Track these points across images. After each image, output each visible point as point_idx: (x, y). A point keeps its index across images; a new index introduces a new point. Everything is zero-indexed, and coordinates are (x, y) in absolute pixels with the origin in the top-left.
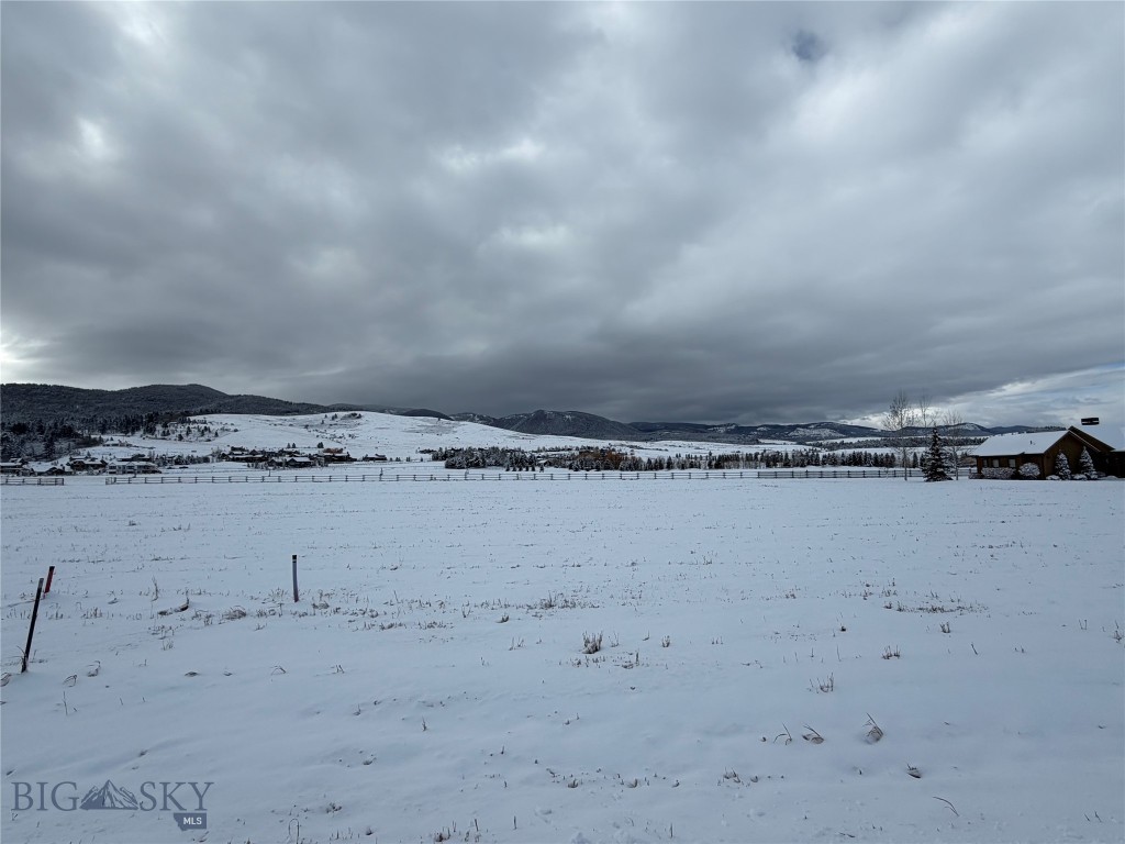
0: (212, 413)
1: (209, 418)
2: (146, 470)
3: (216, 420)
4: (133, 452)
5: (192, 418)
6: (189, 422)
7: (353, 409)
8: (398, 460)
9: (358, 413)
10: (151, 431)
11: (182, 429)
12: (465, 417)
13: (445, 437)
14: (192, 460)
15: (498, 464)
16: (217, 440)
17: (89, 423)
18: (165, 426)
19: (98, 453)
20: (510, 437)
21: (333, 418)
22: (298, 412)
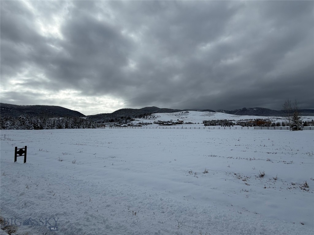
0: (156, 113)
1: (155, 114)
2: (139, 126)
3: (156, 115)
4: (140, 122)
5: (152, 114)
6: (151, 115)
7: (187, 111)
8: (196, 123)
9: (188, 111)
10: (144, 117)
11: (150, 117)
12: (219, 111)
13: (211, 117)
14: (148, 124)
15: (219, 124)
16: (156, 119)
17: (134, 116)
18: (147, 116)
19: (133, 122)
20: (232, 116)
21: (182, 113)
22: (175, 112)
